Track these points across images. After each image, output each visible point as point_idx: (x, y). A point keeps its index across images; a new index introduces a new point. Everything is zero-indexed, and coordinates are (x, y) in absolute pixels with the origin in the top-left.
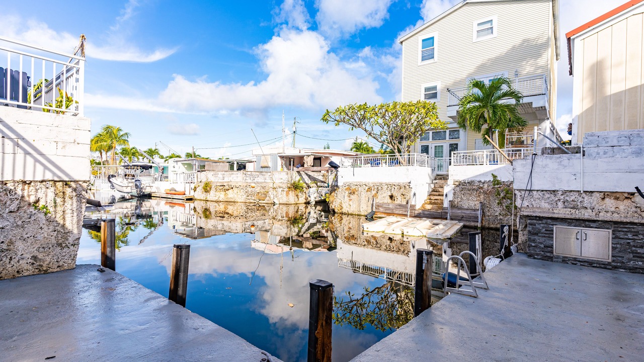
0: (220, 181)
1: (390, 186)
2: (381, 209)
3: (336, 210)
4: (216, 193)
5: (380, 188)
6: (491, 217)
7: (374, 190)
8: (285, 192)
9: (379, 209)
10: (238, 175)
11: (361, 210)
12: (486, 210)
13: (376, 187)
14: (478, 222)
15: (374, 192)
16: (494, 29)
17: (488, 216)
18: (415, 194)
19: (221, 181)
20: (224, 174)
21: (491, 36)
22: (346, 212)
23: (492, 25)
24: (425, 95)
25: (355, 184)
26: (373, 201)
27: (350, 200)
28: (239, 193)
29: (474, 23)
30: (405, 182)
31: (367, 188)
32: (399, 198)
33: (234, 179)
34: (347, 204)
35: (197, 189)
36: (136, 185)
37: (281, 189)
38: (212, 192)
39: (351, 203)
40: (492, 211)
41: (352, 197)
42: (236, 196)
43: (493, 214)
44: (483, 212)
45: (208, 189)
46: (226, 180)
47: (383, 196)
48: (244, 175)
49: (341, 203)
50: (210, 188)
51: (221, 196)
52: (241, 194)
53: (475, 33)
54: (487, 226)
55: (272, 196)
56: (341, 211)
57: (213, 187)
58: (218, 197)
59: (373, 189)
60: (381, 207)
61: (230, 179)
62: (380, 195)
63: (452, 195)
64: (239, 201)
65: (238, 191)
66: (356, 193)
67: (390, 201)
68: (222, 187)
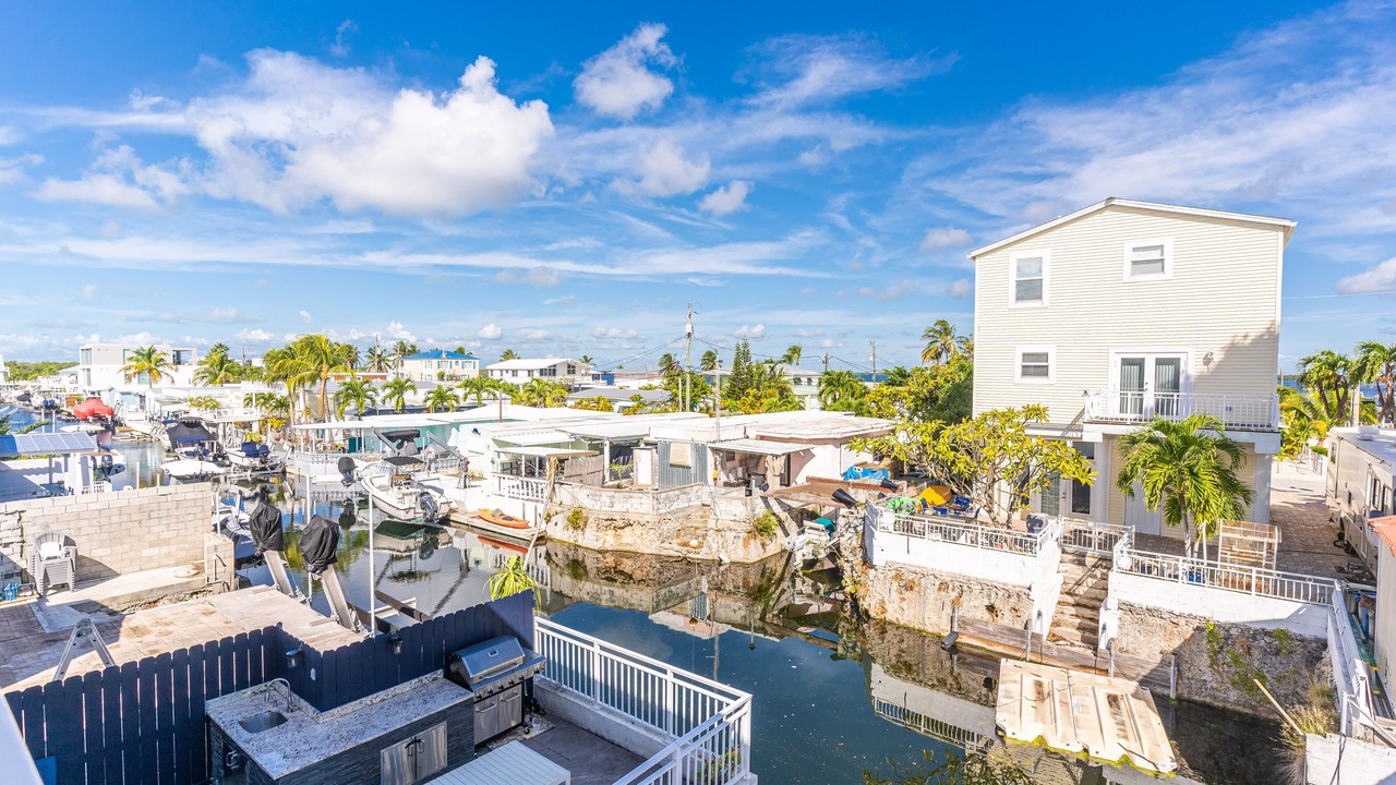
0: (604, 509)
1: (987, 587)
2: (970, 630)
3: (872, 614)
4: (598, 534)
5: (965, 588)
6: (1193, 682)
7: (953, 590)
8: (741, 541)
9: (965, 629)
10: (643, 501)
11: (927, 623)
12: (1184, 667)
13: (957, 584)
14: (1169, 687)
15: (954, 595)
16: (1166, 262)
17: (1188, 679)
18: (1039, 614)
19: (607, 509)
20: (612, 497)
21: (1159, 276)
22: (895, 621)
23: (1162, 255)
24: (1023, 367)
25: (912, 569)
26: (954, 611)
27: (903, 599)
28: (644, 537)
29: (1125, 245)
30: (1017, 584)
31: (938, 583)
32: (1008, 614)
33: (635, 506)
34: (896, 606)
35: (554, 519)
36: (423, 503)
37: (733, 534)
38: (590, 531)
39: (904, 605)
40: (1194, 671)
41: (907, 594)
42: (639, 541)
43: (1197, 677)
44: (1179, 670)
45: (581, 524)
46: (617, 507)
47: (972, 604)
48: (655, 501)
49: (883, 602)
50: (586, 523)
51: (609, 541)
52: (649, 538)
53: (1128, 267)
54: (1186, 695)
55: (714, 546)
56: (882, 616)
57: (591, 520)
58: (602, 541)
59: (951, 586)
60: (971, 625)
61: (626, 506)
62: (967, 602)
63: (1117, 629)
64: (646, 551)
65: (645, 532)
66: (916, 589)
67: (987, 616)
68: (609, 522)
